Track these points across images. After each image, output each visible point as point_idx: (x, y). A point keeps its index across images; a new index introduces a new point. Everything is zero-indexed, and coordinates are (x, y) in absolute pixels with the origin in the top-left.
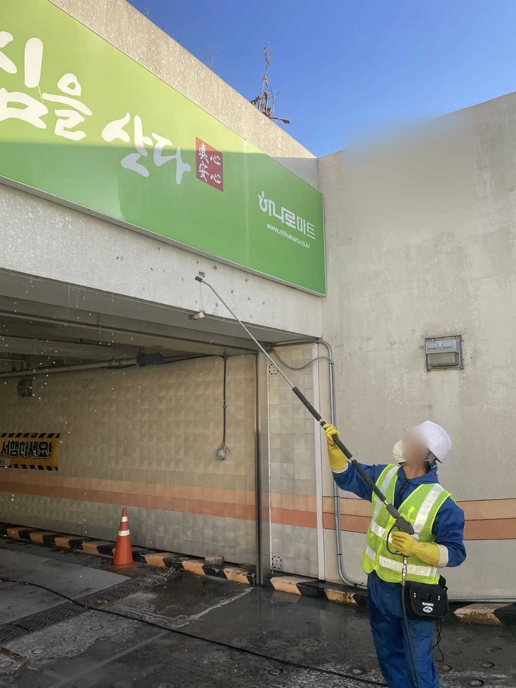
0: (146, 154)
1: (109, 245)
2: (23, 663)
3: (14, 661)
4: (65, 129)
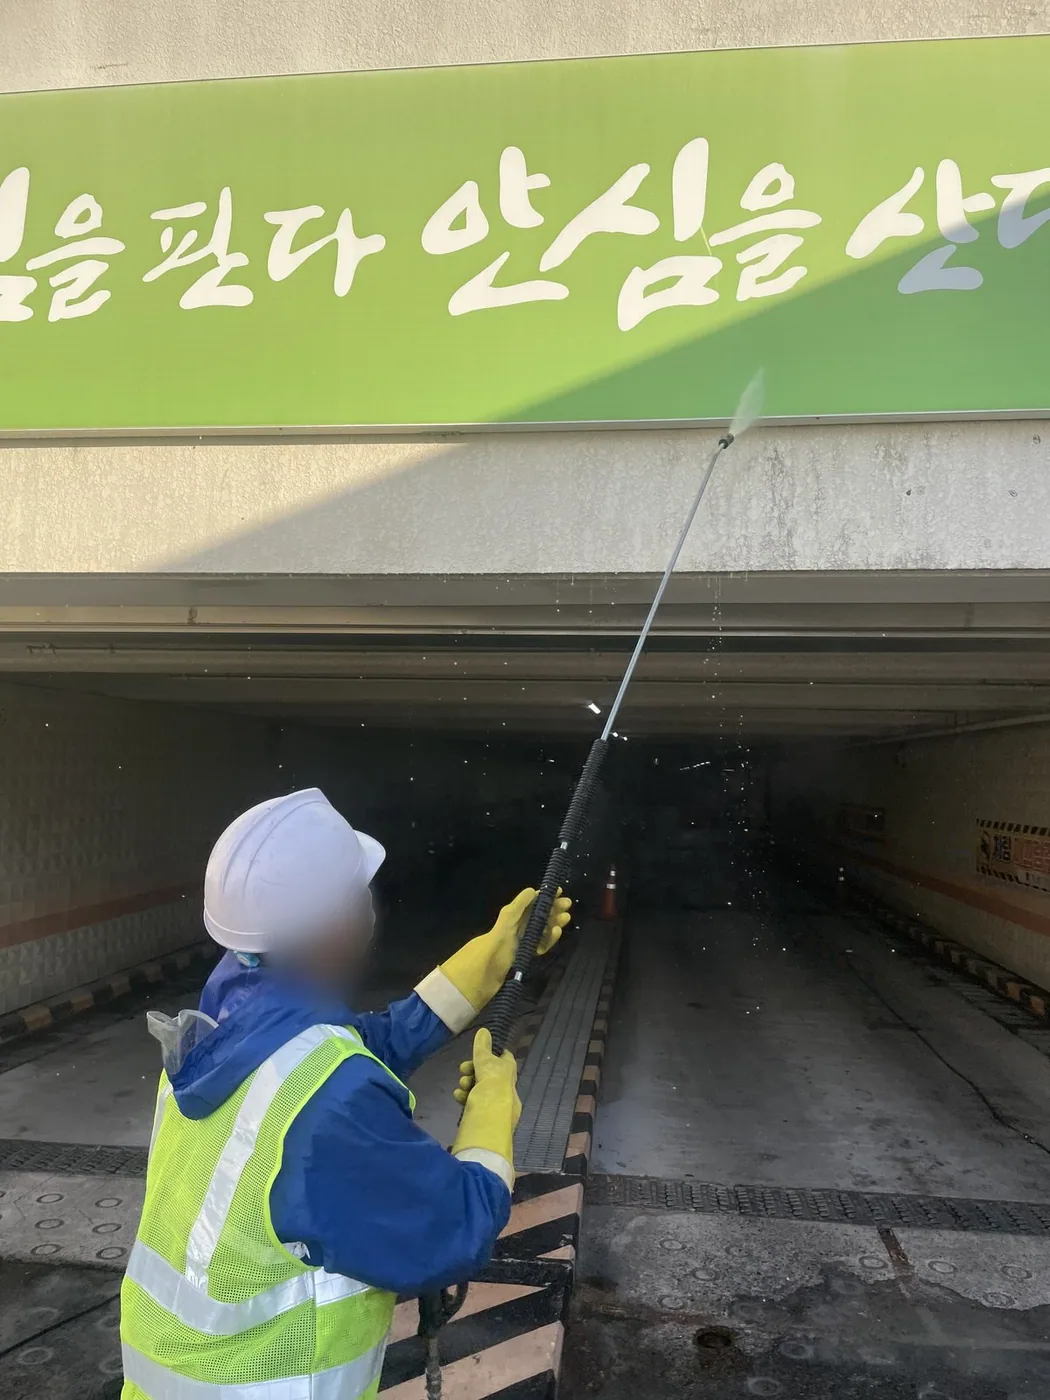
0: (976, 235)
1: (886, 472)
2: (899, 1275)
3: (890, 1264)
4: (759, 280)
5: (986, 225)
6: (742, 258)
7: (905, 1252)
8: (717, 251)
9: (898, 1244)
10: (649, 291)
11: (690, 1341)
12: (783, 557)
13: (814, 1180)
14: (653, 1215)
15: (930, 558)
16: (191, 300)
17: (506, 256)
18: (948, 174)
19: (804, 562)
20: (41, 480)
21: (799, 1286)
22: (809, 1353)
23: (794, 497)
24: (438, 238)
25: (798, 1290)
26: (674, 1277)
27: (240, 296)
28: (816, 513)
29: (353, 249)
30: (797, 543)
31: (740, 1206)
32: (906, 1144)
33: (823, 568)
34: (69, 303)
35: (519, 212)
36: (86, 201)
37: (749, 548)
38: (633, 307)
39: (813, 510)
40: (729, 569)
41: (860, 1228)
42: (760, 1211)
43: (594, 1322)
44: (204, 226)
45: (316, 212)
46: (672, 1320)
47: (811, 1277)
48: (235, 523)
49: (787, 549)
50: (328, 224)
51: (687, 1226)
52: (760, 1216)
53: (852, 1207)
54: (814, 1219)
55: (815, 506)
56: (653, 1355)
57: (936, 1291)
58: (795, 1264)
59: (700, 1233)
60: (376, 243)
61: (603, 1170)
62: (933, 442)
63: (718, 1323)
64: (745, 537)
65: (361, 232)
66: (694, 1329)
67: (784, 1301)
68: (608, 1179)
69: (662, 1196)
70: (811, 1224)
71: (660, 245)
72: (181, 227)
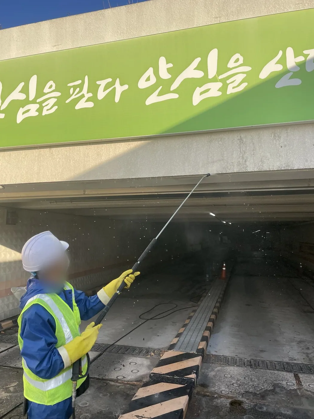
0: (299, 69)
1: (274, 141)
2: (298, 387)
3: (296, 384)
4: (233, 88)
5: (302, 66)
6: (228, 82)
7: (301, 381)
8: (221, 81)
9: (299, 378)
10: (201, 94)
11: (228, 404)
12: (244, 168)
13: (275, 358)
14: (223, 367)
15: (288, 166)
16: (78, 107)
17: (161, 87)
18: (290, 51)
19: (250, 169)
20: (41, 158)
21: (265, 389)
22: (265, 409)
23: (246, 150)
24: (143, 84)
25: (265, 391)
26: (226, 385)
27: (91, 105)
28: (253, 154)
29: (119, 89)
30: (247, 163)
31: (251, 366)
32: (308, 348)
33: (256, 171)
34: (47, 110)
35: (164, 75)
36: (51, 83)
37: (234, 166)
38: (197, 99)
39: (252, 154)
40: (228, 172)
41: (288, 373)
42: (257, 367)
43: (200, 397)
44: (81, 86)
45: (110, 80)
46: (223, 397)
47: (269, 387)
48: (91, 166)
49: (245, 166)
50: (113, 83)
51: (233, 371)
52: (257, 368)
53: (287, 367)
54: (274, 370)
55: (253, 152)
56: (216, 407)
57: (309, 393)
58: (265, 383)
59: (237, 373)
60: (126, 87)
61: (210, 353)
62: (289, 131)
63: (238, 399)
64: (232, 163)
65: (122, 84)
66: (230, 400)
67: (260, 393)
68: (211, 356)
69: (226, 361)
70: (272, 371)
71: (205, 80)
72: (75, 87)
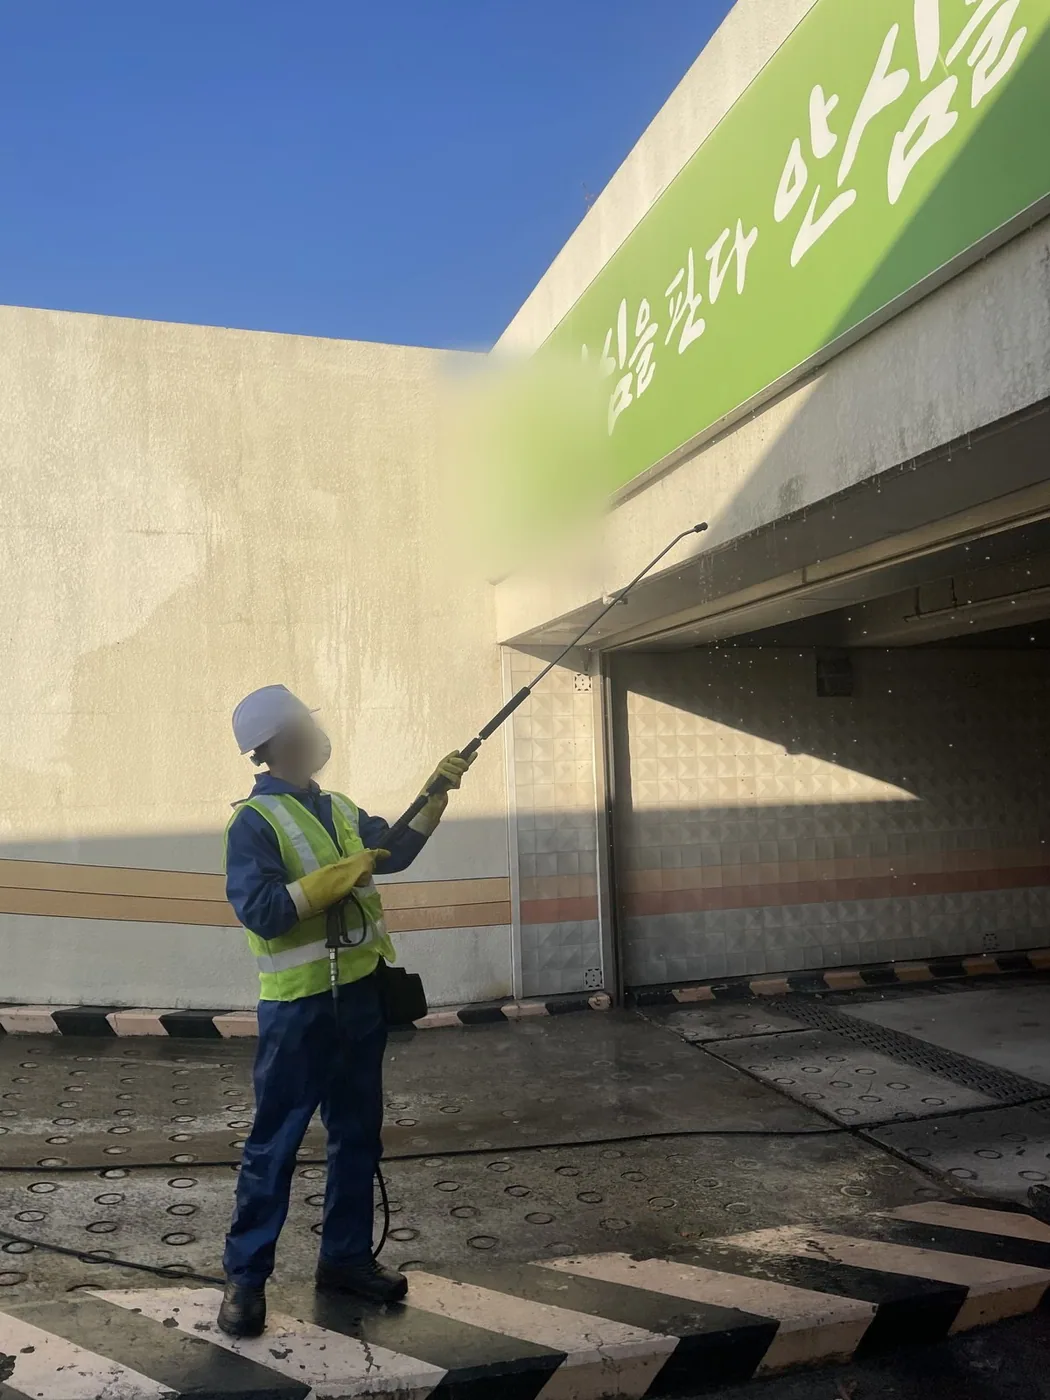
4: (987, 74)
6: (970, 62)
8: (952, 68)
10: (907, 150)
16: (682, 346)
17: (818, 190)
24: (783, 205)
27: (700, 328)
29: (743, 246)
34: (643, 381)
35: (823, 143)
36: (644, 304)
37: (1034, 375)
44: (684, 286)
45: (727, 233)
50: (731, 241)
60: (754, 236)
64: (1029, 365)
65: (746, 233)
72: (675, 294)
